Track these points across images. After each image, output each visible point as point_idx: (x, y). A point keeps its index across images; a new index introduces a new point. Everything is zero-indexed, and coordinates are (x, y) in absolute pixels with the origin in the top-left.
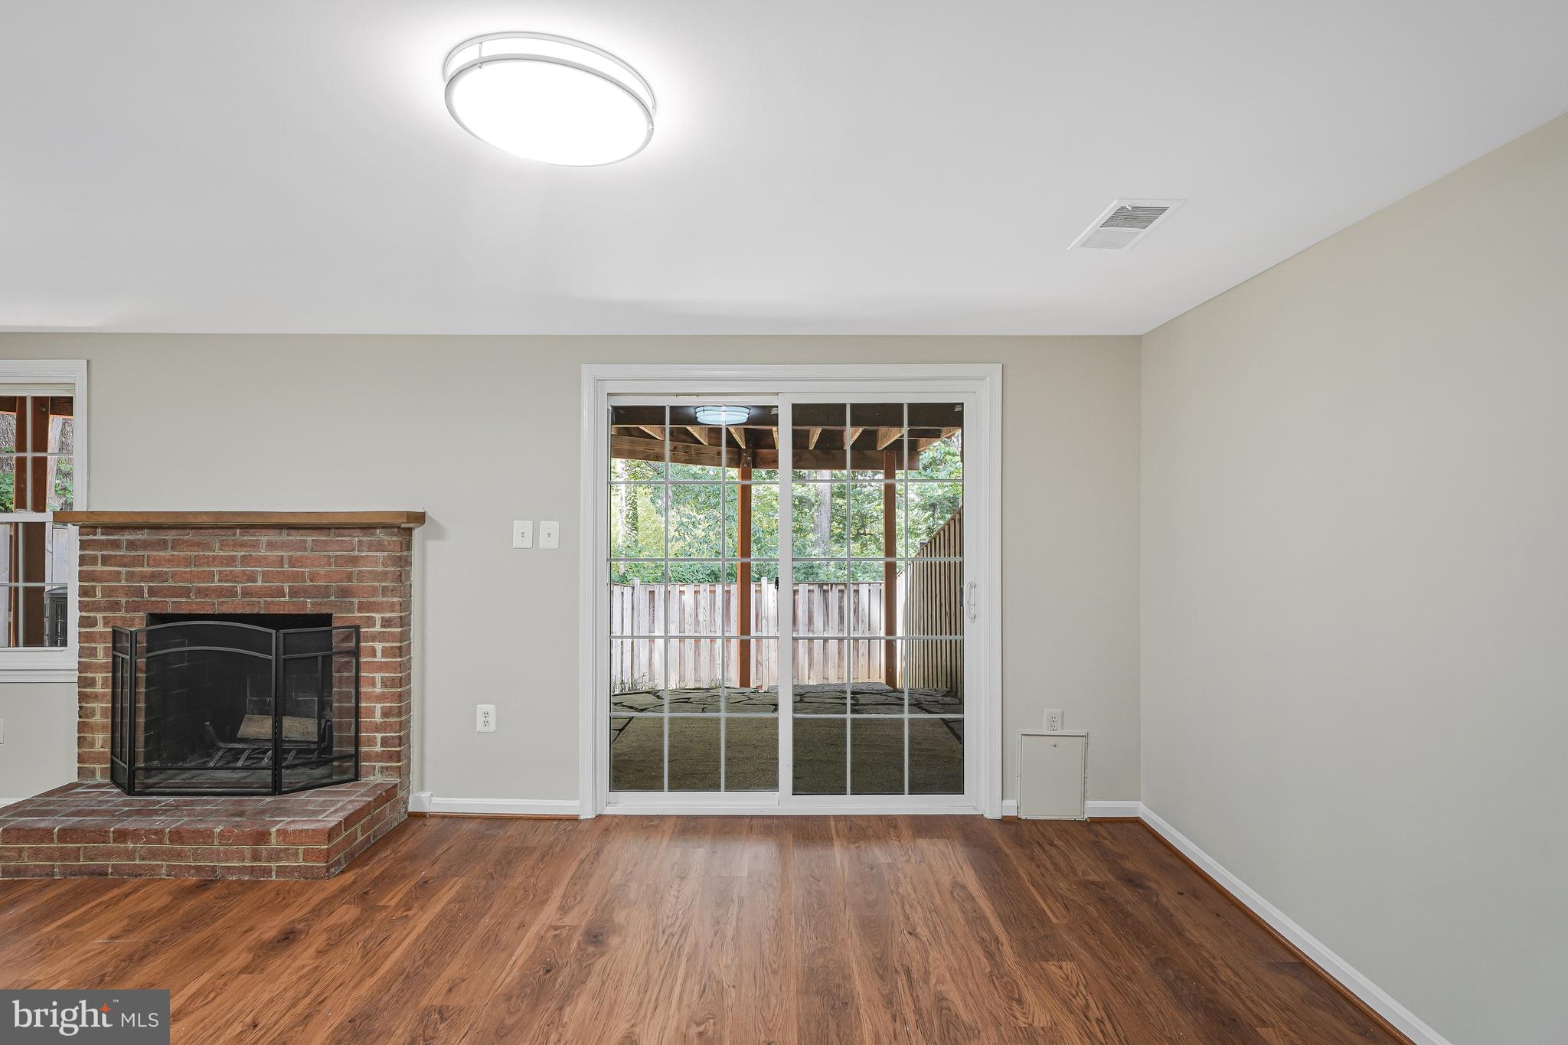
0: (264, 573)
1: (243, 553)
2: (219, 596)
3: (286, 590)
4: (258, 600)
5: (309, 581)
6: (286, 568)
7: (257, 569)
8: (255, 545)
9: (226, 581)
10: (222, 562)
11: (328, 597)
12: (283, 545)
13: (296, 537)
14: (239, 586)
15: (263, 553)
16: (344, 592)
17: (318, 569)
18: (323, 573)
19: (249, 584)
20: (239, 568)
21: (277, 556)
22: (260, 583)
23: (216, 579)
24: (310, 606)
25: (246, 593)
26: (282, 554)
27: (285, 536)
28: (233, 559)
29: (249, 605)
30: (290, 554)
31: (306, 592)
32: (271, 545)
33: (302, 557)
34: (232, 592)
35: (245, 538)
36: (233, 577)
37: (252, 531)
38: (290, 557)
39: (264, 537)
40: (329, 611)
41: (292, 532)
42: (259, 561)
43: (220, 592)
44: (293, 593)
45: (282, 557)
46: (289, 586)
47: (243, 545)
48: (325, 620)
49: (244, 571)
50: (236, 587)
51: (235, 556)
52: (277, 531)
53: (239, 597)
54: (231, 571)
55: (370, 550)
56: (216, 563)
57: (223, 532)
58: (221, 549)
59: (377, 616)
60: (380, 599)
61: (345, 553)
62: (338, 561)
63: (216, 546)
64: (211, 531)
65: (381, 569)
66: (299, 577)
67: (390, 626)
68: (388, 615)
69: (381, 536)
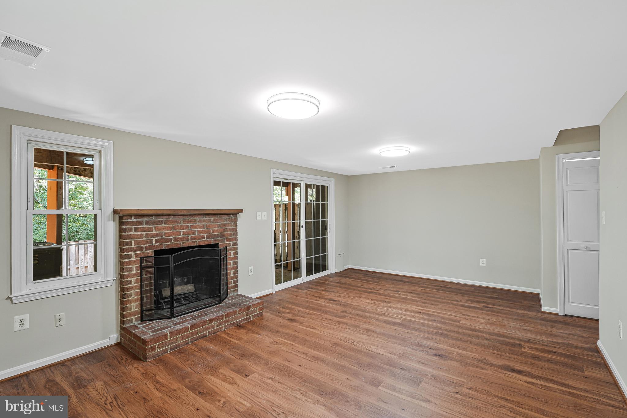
0: (198, 231)
1: (191, 224)
2: (183, 240)
3: (205, 236)
4: (196, 241)
5: (212, 233)
6: (205, 229)
7: (196, 230)
8: (195, 221)
9: (185, 235)
10: (184, 228)
11: (218, 238)
12: (204, 221)
13: (208, 218)
14: (190, 236)
15: (198, 224)
16: (223, 236)
17: (214, 229)
18: (216, 230)
19: (193, 235)
20: (190, 230)
21: (202, 225)
22: (197, 235)
23: (182, 234)
24: (212, 241)
25: (192, 239)
26: (204, 224)
27: (204, 218)
28: (188, 226)
29: (193, 243)
30: (206, 224)
31: (212, 237)
32: (200, 221)
33: (210, 225)
34: (187, 239)
35: (192, 219)
36: (187, 233)
37: (194, 216)
38: (206, 225)
39: (198, 218)
40: (218, 243)
41: (207, 216)
42: (196, 227)
43: (183, 239)
44: (208, 237)
45: (204, 225)
46: (206, 235)
47: (191, 221)
48: (216, 245)
49: (191, 231)
50: (189, 237)
51: (189, 226)
52: (202, 216)
53: (190, 240)
54: (187, 231)
55: (229, 222)
56: (181, 228)
57: (184, 217)
58: (183, 223)
59: (232, 243)
60: (232, 237)
61: (222, 223)
62: (220, 226)
63: (182, 222)
64: (179, 216)
65: (232, 227)
66: (209, 232)
67: (235, 245)
68: (234, 242)
69: (232, 217)
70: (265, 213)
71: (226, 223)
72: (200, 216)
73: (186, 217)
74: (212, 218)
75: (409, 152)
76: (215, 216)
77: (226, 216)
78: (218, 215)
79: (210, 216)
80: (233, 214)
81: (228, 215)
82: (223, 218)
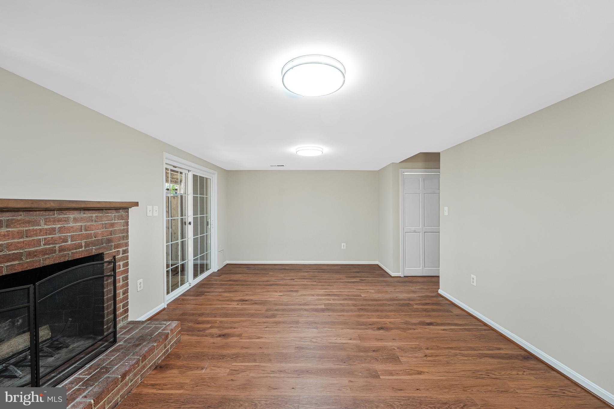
0: (72, 237)
1: (59, 226)
2: (44, 254)
3: (83, 244)
4: (68, 252)
5: (93, 237)
6: (84, 232)
7: (68, 234)
8: (67, 220)
9: (49, 244)
10: (46, 232)
11: (103, 244)
12: (82, 219)
13: (88, 214)
14: (57, 246)
15: (71, 224)
16: (109, 241)
17: (97, 231)
18: (100, 233)
19: (63, 244)
20: (58, 235)
21: (79, 226)
22: (69, 242)
23: (42, 244)
24: (94, 251)
25: (61, 250)
26: (81, 224)
27: (82, 215)
28: (54, 229)
29: (62, 256)
30: (85, 224)
31: (93, 244)
32: (75, 220)
33: (91, 225)
34: (53, 251)
35: (61, 216)
36: (54, 241)
37: (65, 212)
38: (85, 226)
39: (72, 215)
40: (101, 252)
41: (86, 212)
42: (69, 230)
43: (44, 252)
44: (87, 245)
45: (82, 226)
46: (85, 242)
47: (59, 221)
48: (99, 257)
49: (60, 237)
50: (55, 247)
51: (55, 228)
52: (79, 212)
53: (57, 253)
54: (52, 238)
55: (118, 220)
56: (42, 233)
57: (47, 213)
58: (45, 224)
59: (121, 250)
60: (122, 242)
61: (109, 222)
62: (105, 226)
63: (42, 222)
64: (38, 213)
65: (122, 228)
66: (88, 236)
67: (125, 253)
68: (125, 248)
69: (122, 213)
70: (156, 208)
71: (113, 221)
72: (76, 212)
73: (51, 213)
74: (94, 215)
75: (323, 152)
76: (98, 211)
77: (114, 211)
78: (102, 210)
79: (90, 212)
80: (123, 209)
81: (117, 211)
82: (109, 214)
